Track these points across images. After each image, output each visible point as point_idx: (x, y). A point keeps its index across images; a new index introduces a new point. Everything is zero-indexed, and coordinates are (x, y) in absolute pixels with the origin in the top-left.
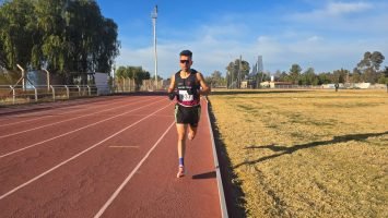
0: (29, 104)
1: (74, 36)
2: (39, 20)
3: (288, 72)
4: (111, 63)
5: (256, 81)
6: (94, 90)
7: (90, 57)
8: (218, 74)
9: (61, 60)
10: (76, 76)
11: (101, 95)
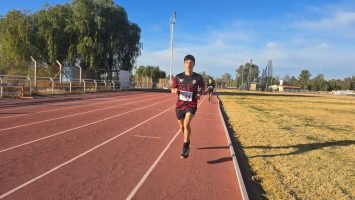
0: (65, 95)
1: (103, 38)
2: (77, 23)
3: (297, 77)
4: (133, 62)
5: (265, 84)
6: (118, 85)
7: (115, 57)
8: (228, 76)
9: (92, 58)
10: (103, 72)
11: (124, 90)
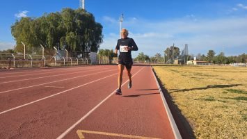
2: (65, 24)
4: (98, 46)
5: (184, 60)
6: (90, 61)
8: (159, 55)
